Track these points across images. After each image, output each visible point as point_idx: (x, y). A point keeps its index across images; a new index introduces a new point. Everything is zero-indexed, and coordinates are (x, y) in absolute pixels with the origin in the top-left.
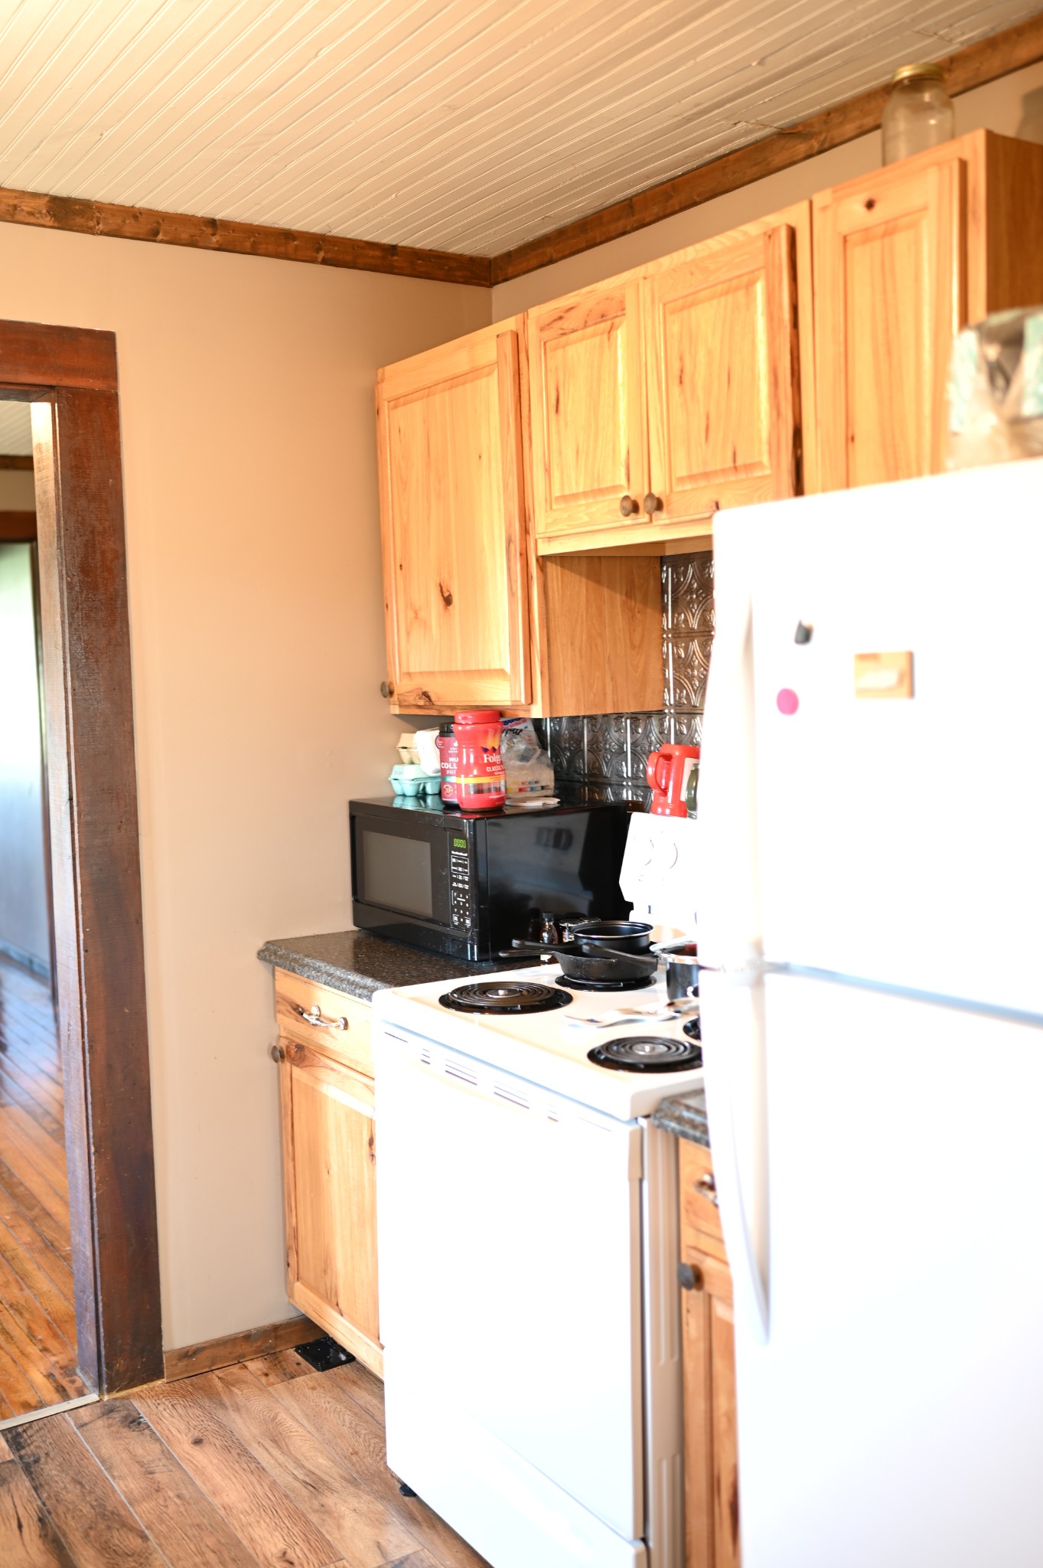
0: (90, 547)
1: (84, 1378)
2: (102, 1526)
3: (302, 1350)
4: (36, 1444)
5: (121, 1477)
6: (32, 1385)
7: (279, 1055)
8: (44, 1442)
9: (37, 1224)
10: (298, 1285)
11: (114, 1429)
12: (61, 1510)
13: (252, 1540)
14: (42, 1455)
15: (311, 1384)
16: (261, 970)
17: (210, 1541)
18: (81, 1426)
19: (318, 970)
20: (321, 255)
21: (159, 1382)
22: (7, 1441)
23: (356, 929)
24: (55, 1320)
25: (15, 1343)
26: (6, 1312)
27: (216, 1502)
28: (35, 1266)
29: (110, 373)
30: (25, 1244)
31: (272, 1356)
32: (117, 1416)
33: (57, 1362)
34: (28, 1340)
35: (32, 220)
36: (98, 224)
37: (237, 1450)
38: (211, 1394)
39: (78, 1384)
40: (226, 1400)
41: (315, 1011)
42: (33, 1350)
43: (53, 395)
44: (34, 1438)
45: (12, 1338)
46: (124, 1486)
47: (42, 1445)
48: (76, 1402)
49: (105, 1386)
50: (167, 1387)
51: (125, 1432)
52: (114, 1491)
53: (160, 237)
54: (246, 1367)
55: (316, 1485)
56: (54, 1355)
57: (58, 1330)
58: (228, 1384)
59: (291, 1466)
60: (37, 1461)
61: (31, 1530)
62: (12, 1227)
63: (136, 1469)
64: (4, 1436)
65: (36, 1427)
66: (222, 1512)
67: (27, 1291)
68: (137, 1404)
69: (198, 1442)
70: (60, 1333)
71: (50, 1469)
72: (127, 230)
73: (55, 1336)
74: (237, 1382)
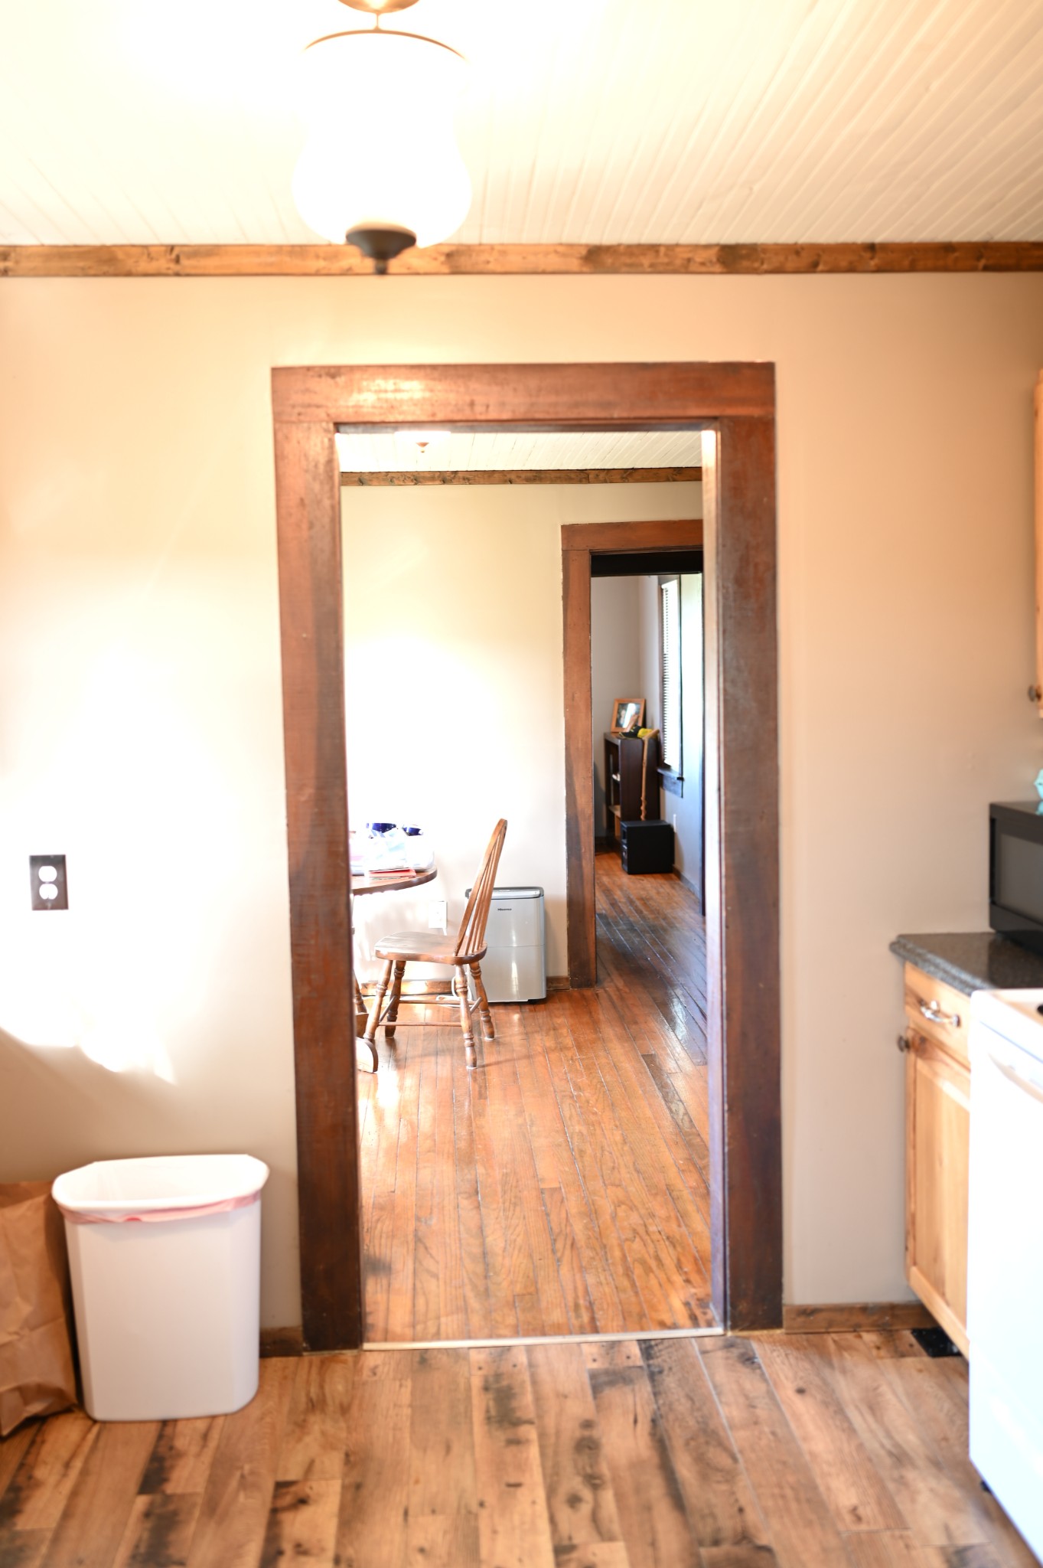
0: (744, 561)
1: (715, 1312)
2: (702, 1440)
3: (919, 1334)
4: (663, 1358)
5: (727, 1404)
6: (671, 1309)
7: (905, 1045)
8: (670, 1358)
9: (704, 1172)
10: (914, 1270)
11: (730, 1362)
12: (671, 1417)
13: (828, 1489)
14: (666, 1368)
15: (919, 1366)
16: (891, 961)
17: (791, 1479)
18: (704, 1352)
19: (937, 966)
20: (982, 262)
21: (778, 1332)
22: (641, 1349)
23: (991, 930)
24: (701, 1258)
25: (664, 1270)
26: (662, 1242)
27: (805, 1447)
28: (695, 1208)
29: (768, 399)
30: (691, 1187)
31: (888, 1333)
32: (735, 1352)
33: (696, 1294)
34: (675, 1270)
35: (703, 269)
36: (762, 263)
37: (834, 1407)
38: (823, 1353)
39: (709, 1316)
40: (835, 1361)
41: (934, 1005)
42: (678, 1279)
43: (717, 424)
44: (663, 1353)
45: (663, 1265)
46: (728, 1412)
47: (668, 1360)
48: (703, 1331)
49: (729, 1323)
50: (785, 1338)
51: (739, 1367)
52: (718, 1414)
53: (821, 267)
54: (860, 1337)
55: (900, 1458)
56: (694, 1287)
57: (702, 1267)
58: (841, 1348)
59: (881, 1434)
60: (661, 1372)
61: (644, 1426)
62: (683, 1171)
63: (741, 1400)
64: (640, 1345)
65: (666, 1343)
66: (807, 1457)
67: (684, 1228)
68: (755, 1345)
69: (801, 1391)
70: (703, 1270)
71: (670, 1381)
72: (790, 265)
73: (699, 1272)
74: (849, 1348)
